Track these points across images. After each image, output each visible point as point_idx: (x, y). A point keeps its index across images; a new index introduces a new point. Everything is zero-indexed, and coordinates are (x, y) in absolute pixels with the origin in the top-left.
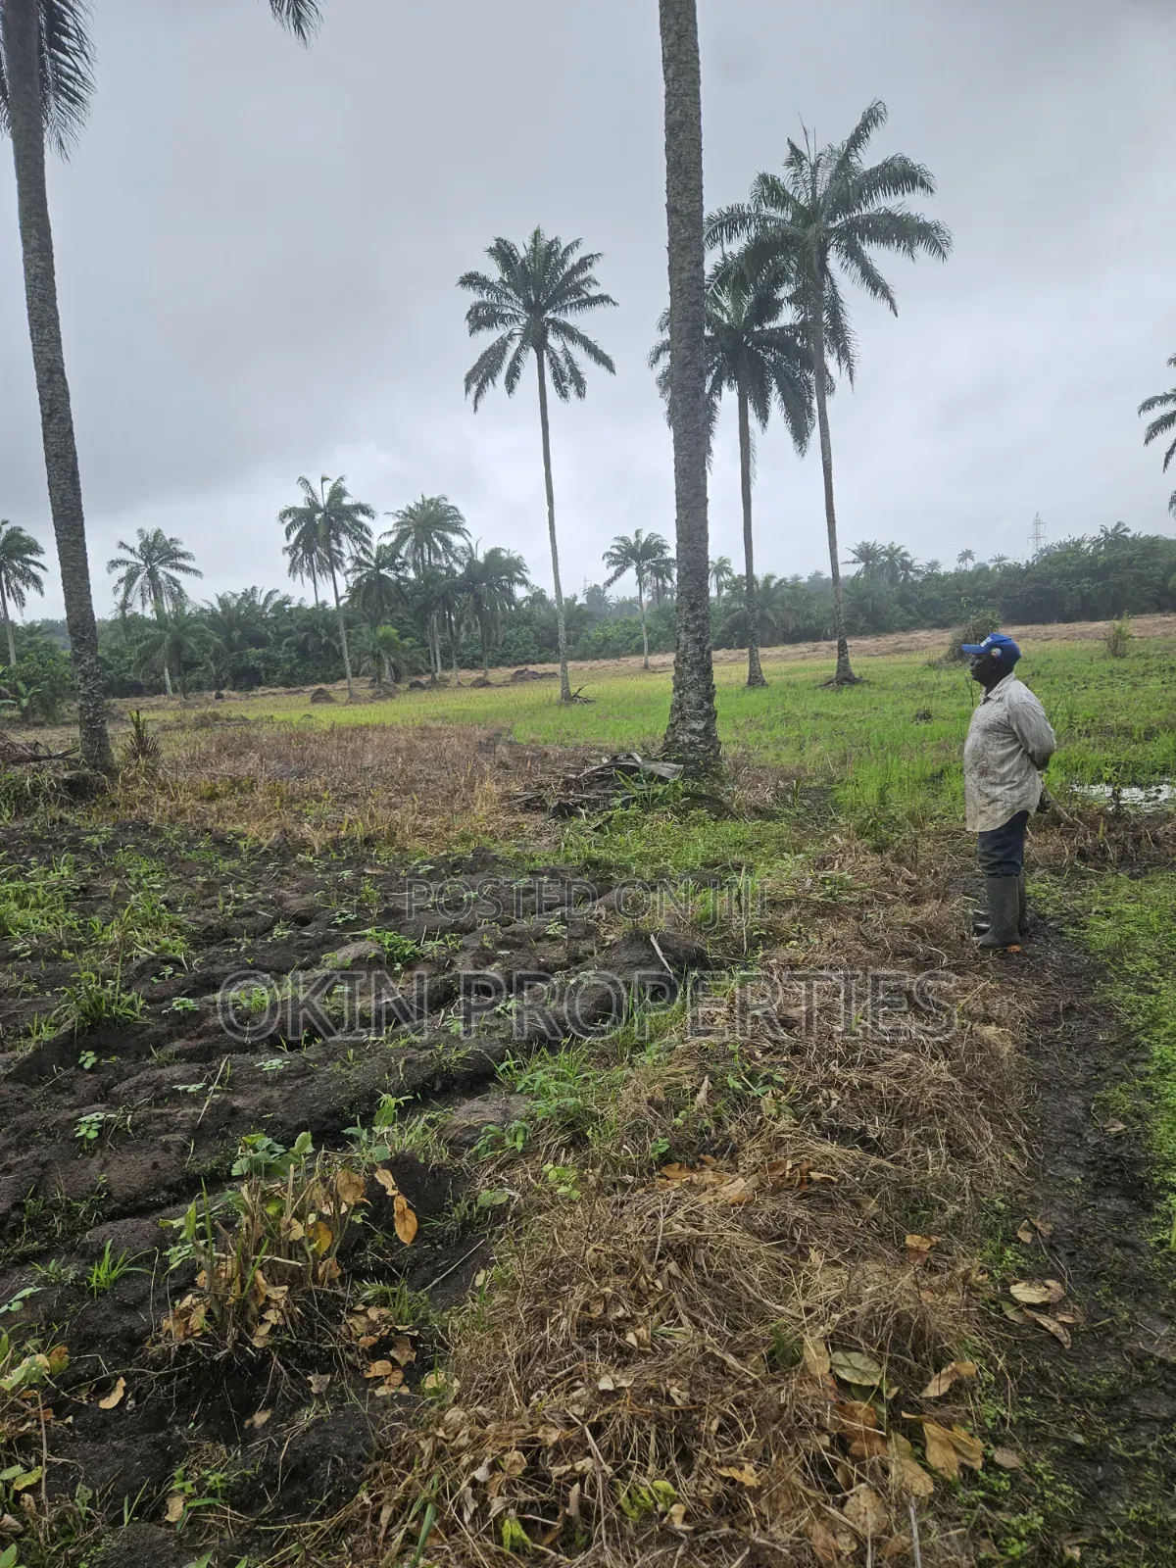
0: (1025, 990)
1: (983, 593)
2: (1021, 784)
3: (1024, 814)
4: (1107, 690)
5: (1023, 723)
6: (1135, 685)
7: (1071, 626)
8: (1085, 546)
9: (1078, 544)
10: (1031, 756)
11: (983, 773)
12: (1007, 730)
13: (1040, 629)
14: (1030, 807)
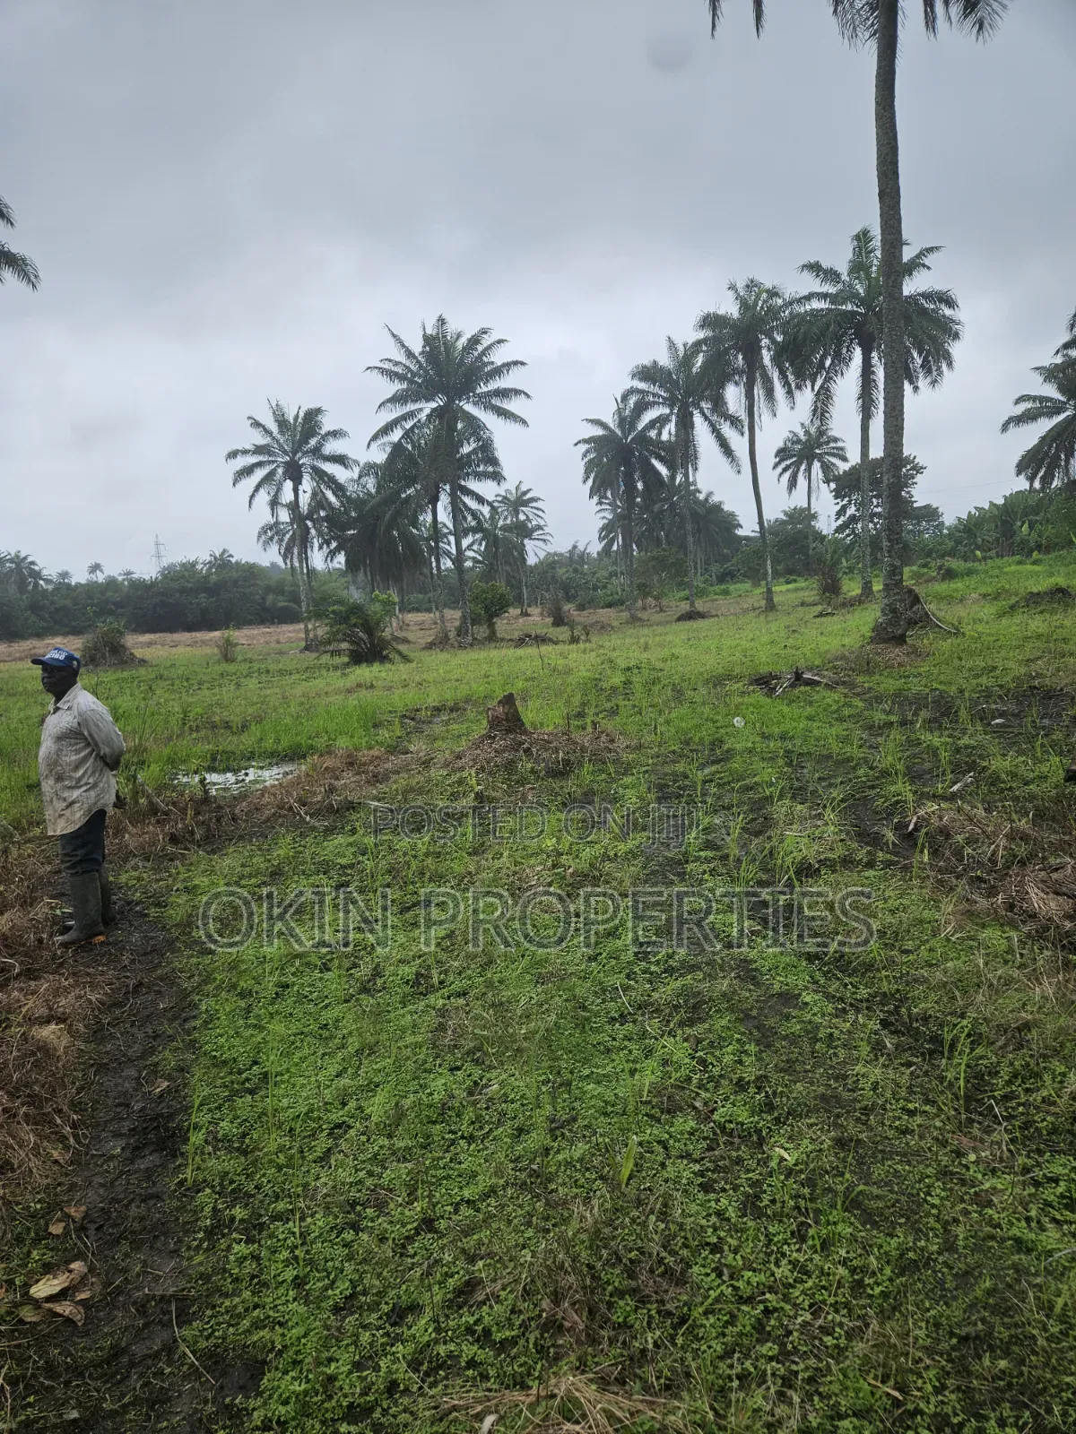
0: (100, 978)
1: (114, 604)
2: (95, 786)
3: (101, 814)
4: (217, 690)
5: (93, 728)
6: (238, 685)
7: (194, 634)
8: (199, 567)
9: (194, 564)
10: (103, 758)
11: (59, 779)
12: (79, 735)
13: (168, 637)
14: (105, 805)
